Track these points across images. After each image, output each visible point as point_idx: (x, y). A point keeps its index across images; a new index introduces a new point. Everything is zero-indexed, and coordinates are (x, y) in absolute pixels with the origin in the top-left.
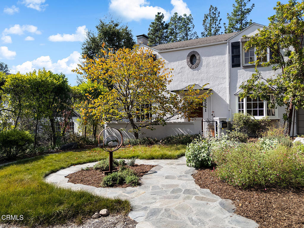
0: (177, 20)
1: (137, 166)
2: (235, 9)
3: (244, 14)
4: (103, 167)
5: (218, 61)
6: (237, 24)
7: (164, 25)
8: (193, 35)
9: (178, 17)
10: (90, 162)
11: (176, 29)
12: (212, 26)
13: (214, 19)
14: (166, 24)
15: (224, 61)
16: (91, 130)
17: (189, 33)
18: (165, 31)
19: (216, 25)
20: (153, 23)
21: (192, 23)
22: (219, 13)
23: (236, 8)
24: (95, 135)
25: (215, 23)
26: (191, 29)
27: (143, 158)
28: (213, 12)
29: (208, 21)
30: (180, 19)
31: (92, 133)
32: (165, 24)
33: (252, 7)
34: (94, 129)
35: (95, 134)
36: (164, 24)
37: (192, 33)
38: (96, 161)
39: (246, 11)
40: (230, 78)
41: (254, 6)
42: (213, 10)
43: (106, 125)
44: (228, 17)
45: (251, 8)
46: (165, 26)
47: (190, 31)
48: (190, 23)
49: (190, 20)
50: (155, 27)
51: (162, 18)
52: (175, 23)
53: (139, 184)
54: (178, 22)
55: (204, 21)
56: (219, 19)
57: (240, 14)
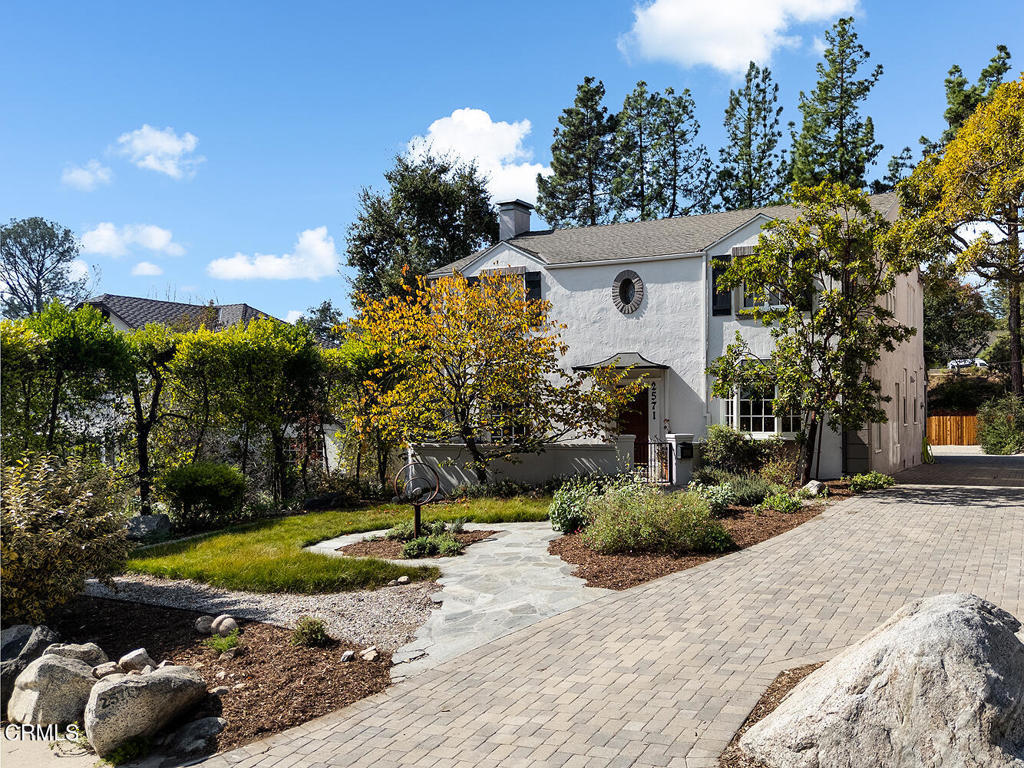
0: (644, 104)
1: (467, 532)
2: (823, 80)
3: (849, 96)
4: (403, 534)
5: (684, 299)
6: (826, 130)
7: (605, 120)
8: (695, 154)
9: (648, 96)
10: (377, 529)
11: (642, 133)
12: (753, 130)
13: (760, 107)
14: (612, 116)
15: (696, 300)
16: (374, 461)
17: (681, 148)
18: (608, 138)
19: (765, 126)
20: (569, 112)
21: (692, 117)
22: (776, 88)
23: (828, 75)
24: (383, 474)
25: (765, 118)
26: (688, 137)
27: (481, 521)
28: (758, 86)
29: (741, 112)
30: (654, 101)
31: (375, 469)
32: (606, 116)
33: (873, 75)
34: (379, 458)
35: (382, 471)
36: (604, 115)
37: (691, 151)
38: (389, 527)
39: (854, 87)
40: (707, 340)
41: (882, 73)
42: (756, 77)
43: (410, 452)
44: (800, 103)
45: (873, 79)
46: (608, 121)
47: (686, 142)
48: (685, 117)
49: (685, 108)
50: (574, 125)
51: (597, 98)
52: (640, 115)
53: (462, 554)
54: (648, 113)
55: (730, 113)
56: (775, 106)
57: (838, 98)
